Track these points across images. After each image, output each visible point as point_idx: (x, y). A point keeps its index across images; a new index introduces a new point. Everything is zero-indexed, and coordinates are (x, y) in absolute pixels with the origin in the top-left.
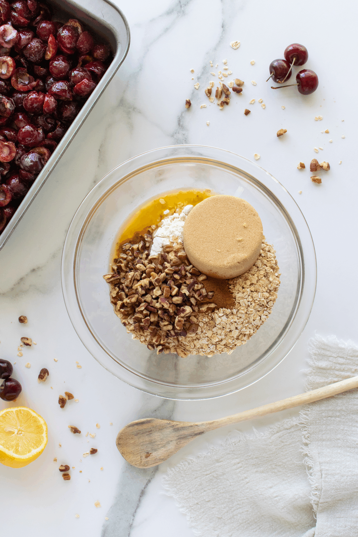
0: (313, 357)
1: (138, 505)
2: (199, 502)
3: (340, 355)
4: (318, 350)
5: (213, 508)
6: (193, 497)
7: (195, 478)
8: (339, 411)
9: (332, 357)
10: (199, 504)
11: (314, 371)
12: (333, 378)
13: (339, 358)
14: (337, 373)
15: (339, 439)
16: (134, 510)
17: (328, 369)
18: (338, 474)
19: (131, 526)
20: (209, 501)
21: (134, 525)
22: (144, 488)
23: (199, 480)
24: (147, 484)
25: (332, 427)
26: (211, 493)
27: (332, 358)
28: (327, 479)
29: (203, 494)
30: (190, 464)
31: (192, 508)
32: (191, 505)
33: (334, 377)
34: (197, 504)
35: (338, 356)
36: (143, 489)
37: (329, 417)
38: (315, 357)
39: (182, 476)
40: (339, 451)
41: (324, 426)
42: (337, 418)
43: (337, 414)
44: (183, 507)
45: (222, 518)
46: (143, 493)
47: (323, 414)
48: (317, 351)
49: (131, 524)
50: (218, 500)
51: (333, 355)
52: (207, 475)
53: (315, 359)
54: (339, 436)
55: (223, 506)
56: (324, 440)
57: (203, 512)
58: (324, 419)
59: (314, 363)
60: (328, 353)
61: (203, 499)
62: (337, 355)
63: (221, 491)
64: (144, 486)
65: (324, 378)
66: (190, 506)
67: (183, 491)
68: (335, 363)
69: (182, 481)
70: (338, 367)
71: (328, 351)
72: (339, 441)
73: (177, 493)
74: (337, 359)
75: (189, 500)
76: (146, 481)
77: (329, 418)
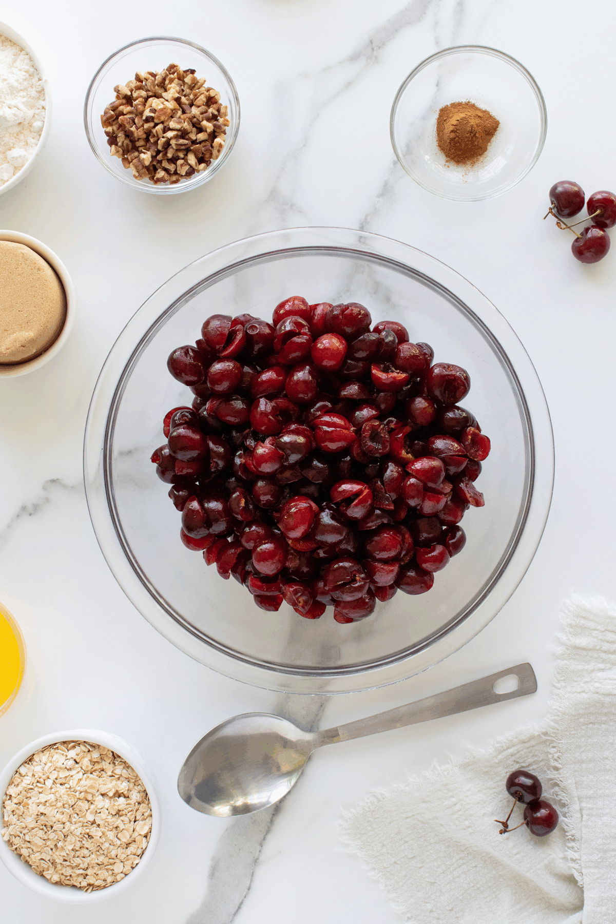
0: (568, 629)
2: (398, 860)
3: (610, 628)
4: (576, 619)
5: (420, 868)
6: (388, 853)
7: (390, 823)
8: (606, 714)
9: (597, 630)
10: (398, 864)
11: (568, 652)
12: (597, 664)
13: (607, 632)
14: (603, 655)
15: (607, 758)
17: (590, 650)
18: (607, 814)
19: (256, 861)
20: (414, 857)
21: (261, 859)
23: (396, 826)
25: (595, 740)
26: (416, 845)
27: (596, 632)
28: (590, 823)
29: (403, 847)
30: (380, 801)
31: (388, 870)
32: (385, 865)
33: (599, 663)
34: (395, 863)
35: (606, 630)
37: (590, 723)
38: (571, 629)
39: (369, 821)
40: (607, 778)
41: (583, 740)
42: (602, 726)
43: (603, 719)
44: (374, 869)
45: (435, 882)
47: (581, 720)
48: (574, 620)
49: (256, 857)
50: (428, 855)
51: (599, 627)
52: (407, 818)
53: (570, 633)
54: (607, 754)
55: (435, 863)
56: (583, 762)
57: (405, 876)
58: (583, 727)
59: (569, 639)
60: (590, 624)
61: (403, 855)
62: (605, 628)
63: (432, 841)
65: (583, 664)
66: (385, 868)
67: (372, 845)
68: (601, 640)
69: (369, 828)
70: (606, 646)
71: (592, 620)
72: (607, 762)
73: (362, 848)
74: (604, 633)
75: (381, 858)
77: (591, 725)
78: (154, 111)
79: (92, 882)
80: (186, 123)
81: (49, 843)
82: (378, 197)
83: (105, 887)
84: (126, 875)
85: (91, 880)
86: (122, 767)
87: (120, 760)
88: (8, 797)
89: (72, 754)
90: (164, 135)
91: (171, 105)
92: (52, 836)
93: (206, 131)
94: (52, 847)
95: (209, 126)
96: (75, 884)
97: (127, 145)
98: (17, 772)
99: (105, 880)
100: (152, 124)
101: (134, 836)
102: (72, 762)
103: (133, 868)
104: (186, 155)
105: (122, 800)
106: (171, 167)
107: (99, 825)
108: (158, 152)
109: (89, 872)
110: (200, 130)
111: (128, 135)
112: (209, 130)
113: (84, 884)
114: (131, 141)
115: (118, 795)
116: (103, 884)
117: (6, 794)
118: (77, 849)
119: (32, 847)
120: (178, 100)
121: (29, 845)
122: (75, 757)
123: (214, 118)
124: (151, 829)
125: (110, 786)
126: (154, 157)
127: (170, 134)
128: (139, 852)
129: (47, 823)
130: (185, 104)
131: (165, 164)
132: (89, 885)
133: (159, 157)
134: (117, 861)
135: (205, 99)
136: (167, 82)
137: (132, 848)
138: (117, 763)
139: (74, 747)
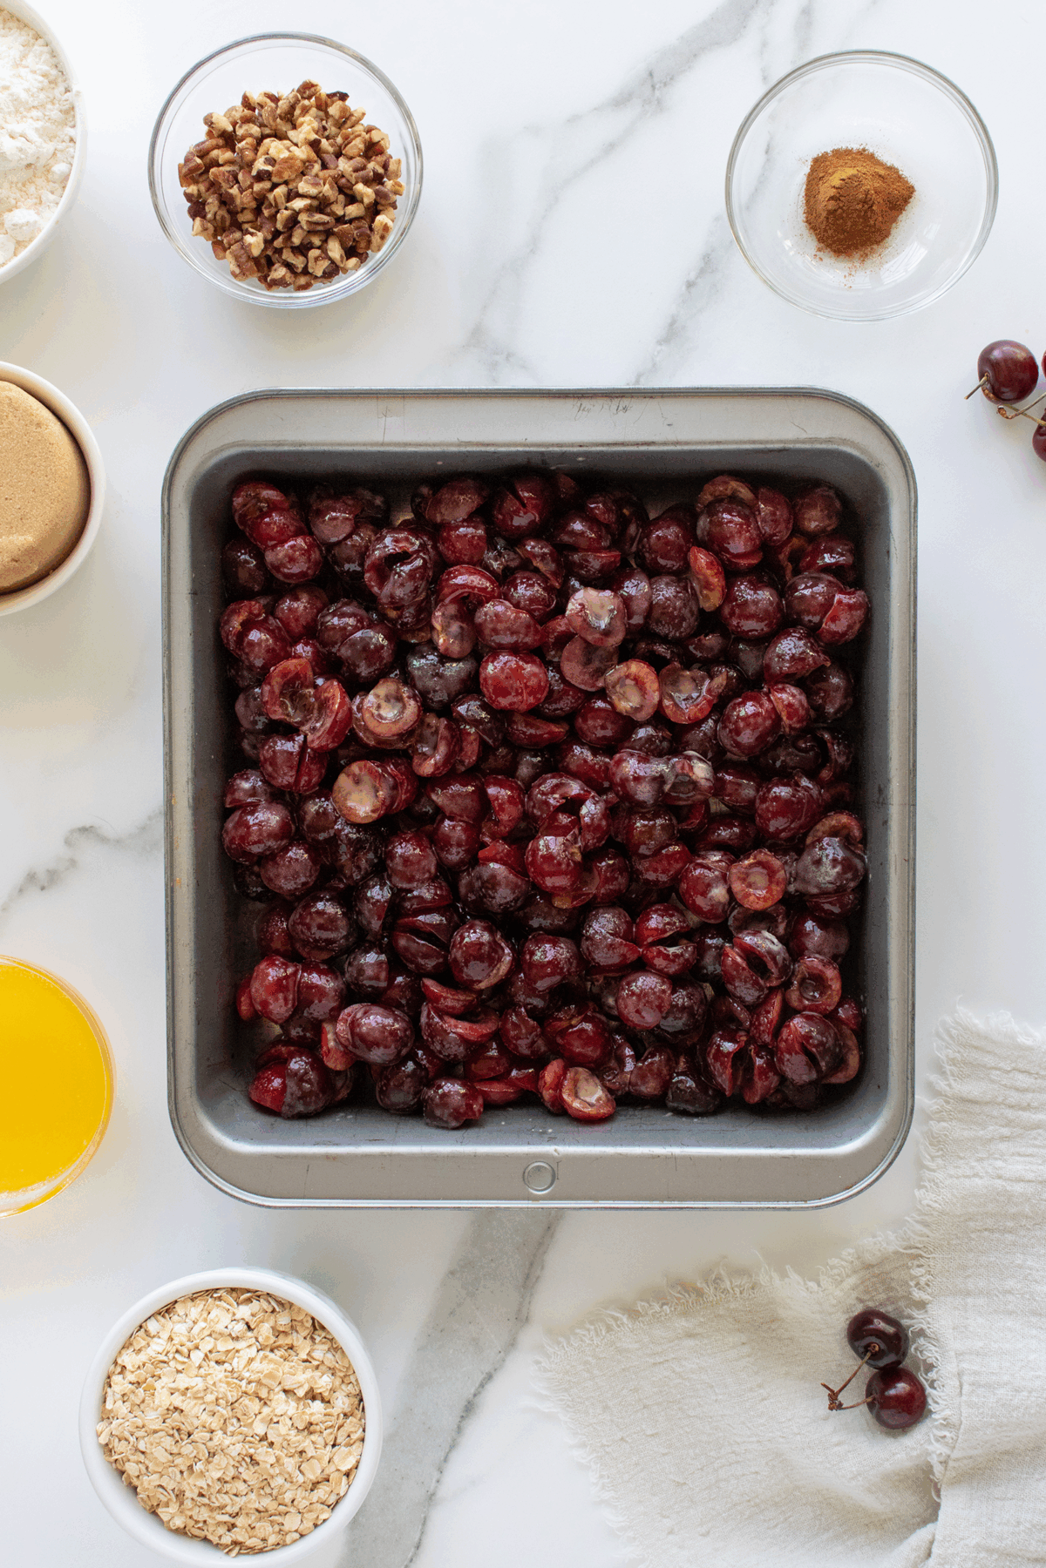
0: (949, 1068)
1: (454, 1440)
2: (627, 1435)
3: (1020, 1066)
4: (962, 1050)
5: (664, 1455)
6: (612, 1421)
7: (624, 1370)
8: (1014, 1217)
9: (999, 1069)
11: (948, 1107)
12: (998, 1127)
13: (1017, 1073)
14: (1010, 1113)
15: (1010, 1292)
16: (442, 1455)
17: (987, 1103)
18: (1006, 1384)
19: (430, 1499)
20: (657, 1434)
21: (440, 1493)
22: (475, 1395)
24: (482, 1385)
25: (992, 1259)
26: (660, 1412)
27: (998, 1072)
28: (974, 1399)
29: (639, 1415)
31: (608, 1449)
32: (604, 1441)
33: (1001, 1126)
34: (622, 1439)
35: (1014, 1069)
36: (471, 1396)
37: (986, 1230)
38: (953, 1068)
39: (586, 1362)
40: (1009, 1324)
41: (971, 1256)
42: (1007, 1236)
43: (1008, 1224)
44: (583, 1445)
45: (685, 1483)
46: (469, 1409)
47: (971, 1223)
48: (959, 1052)
49: (431, 1491)
51: (1002, 1065)
53: (953, 1074)
54: (1010, 1284)
55: (691, 1451)
56: (968, 1294)
57: (637, 1464)
58: (973, 1236)
59: (950, 1086)
60: (989, 1060)
61: (638, 1428)
62: (1013, 1065)
64: (472, 1391)
65: (975, 1127)
66: (603, 1446)
67: (587, 1403)
68: (1005, 1086)
69: (586, 1375)
70: (1014, 1097)
71: (990, 1053)
72: (1010, 1298)
73: (568, 1406)
74: (1011, 1075)
75: (599, 1429)
76: (481, 1377)
77: (986, 1233)
78: (272, 161)
79: (240, 1539)
80: (327, 186)
81: (178, 1461)
82: (659, 343)
83: (261, 1551)
84: (302, 1536)
85: (239, 1535)
86: (326, 1347)
87: (323, 1334)
88: (119, 1369)
89: (244, 1311)
90: (288, 205)
91: (302, 153)
92: (187, 1449)
93: (362, 202)
94: (184, 1468)
95: (366, 192)
96: (210, 1537)
97: (223, 217)
98: (141, 1327)
99: (264, 1540)
100: (267, 185)
101: (327, 1472)
102: (241, 1327)
103: (316, 1526)
104: (325, 241)
105: (317, 1406)
106: (298, 262)
107: (271, 1444)
108: (276, 234)
109: (240, 1521)
110: (352, 199)
111: (225, 201)
112: (366, 201)
113: (227, 1539)
114: (229, 212)
115: (312, 1396)
116: (260, 1545)
117: (116, 1363)
118: (228, 1479)
119: (147, 1462)
120: (315, 145)
121: (142, 1457)
122: (248, 1318)
123: (377, 179)
124: (358, 1462)
125: (301, 1379)
126: (268, 243)
127: (298, 204)
128: (332, 1500)
129: (183, 1427)
130: (327, 153)
131: (288, 255)
132: (235, 1543)
133: (278, 243)
134: (292, 1510)
135: (362, 146)
136: (297, 112)
137: (321, 1492)
138: (318, 1339)
139: (249, 1300)
